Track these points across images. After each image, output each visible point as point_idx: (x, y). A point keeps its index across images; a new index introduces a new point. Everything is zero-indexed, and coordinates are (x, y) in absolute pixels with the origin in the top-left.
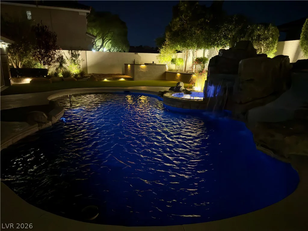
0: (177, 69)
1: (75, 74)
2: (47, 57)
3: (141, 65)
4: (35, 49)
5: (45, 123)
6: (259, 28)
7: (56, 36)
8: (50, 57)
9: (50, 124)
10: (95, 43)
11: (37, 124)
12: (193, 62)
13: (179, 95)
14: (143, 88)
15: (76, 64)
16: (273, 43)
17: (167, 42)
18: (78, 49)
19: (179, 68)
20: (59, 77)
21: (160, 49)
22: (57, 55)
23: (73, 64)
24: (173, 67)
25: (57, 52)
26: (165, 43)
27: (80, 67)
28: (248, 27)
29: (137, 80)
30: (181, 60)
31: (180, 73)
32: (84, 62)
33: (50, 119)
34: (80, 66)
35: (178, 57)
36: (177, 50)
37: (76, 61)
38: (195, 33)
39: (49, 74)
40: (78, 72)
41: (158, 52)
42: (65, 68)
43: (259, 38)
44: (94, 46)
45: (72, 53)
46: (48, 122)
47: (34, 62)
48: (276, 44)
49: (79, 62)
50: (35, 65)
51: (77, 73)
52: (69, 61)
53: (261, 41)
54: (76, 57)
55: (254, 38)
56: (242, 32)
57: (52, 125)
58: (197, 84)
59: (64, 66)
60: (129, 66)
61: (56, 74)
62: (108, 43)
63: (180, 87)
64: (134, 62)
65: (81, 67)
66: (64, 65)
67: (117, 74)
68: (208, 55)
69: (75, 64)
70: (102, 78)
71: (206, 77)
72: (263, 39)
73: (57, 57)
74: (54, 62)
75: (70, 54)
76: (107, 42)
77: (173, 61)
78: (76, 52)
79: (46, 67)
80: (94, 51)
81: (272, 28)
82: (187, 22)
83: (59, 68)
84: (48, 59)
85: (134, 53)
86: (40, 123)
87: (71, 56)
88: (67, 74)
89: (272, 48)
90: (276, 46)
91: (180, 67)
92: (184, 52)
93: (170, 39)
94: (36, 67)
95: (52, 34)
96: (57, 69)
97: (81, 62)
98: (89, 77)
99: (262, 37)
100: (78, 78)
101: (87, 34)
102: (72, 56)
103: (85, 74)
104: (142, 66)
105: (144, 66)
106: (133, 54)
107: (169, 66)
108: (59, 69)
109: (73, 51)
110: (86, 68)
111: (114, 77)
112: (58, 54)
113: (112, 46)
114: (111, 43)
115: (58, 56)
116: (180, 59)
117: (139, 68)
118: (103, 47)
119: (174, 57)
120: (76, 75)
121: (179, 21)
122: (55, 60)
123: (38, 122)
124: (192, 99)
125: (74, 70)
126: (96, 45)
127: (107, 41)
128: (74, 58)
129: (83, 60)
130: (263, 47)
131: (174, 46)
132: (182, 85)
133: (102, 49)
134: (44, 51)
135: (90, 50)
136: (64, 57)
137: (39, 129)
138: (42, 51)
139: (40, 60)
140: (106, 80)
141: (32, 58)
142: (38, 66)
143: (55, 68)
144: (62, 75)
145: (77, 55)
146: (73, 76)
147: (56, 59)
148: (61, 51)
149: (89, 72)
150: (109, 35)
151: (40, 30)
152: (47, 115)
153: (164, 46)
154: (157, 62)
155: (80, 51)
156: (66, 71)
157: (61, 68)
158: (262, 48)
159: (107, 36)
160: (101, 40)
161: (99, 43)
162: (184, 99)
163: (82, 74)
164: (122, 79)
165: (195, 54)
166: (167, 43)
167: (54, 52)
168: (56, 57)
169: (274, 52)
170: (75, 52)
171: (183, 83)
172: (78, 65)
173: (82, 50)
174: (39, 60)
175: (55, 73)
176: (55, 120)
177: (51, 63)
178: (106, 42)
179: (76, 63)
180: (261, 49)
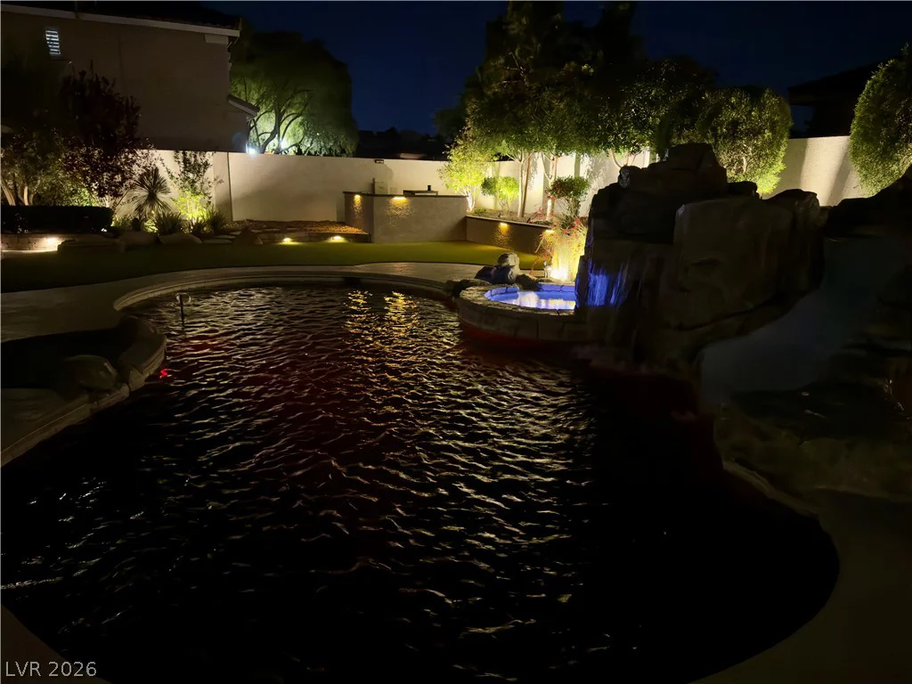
0: (500, 208)
1: (194, 222)
2: (109, 173)
3: (392, 196)
4: (72, 147)
5: (109, 391)
6: (733, 100)
7: (138, 109)
8: (119, 171)
9: (125, 391)
10: (255, 125)
11: (86, 397)
12: (545, 192)
13: (507, 292)
14: (400, 269)
15: (198, 194)
16: (773, 144)
17: (471, 129)
18: (204, 148)
19: (506, 208)
20: (147, 233)
21: (449, 150)
22: (139, 166)
23: (189, 193)
24: (488, 202)
25: (141, 155)
26: (464, 131)
27: (210, 202)
28: (705, 96)
29: (381, 243)
30: (511, 183)
31: (508, 223)
32: (223, 187)
33: (123, 379)
34: (210, 198)
35: (503, 174)
36: (499, 154)
37: (197, 184)
38: (551, 109)
39: (117, 223)
40: (203, 217)
41: (444, 158)
42: (165, 206)
43: (735, 132)
44: (251, 132)
45: (186, 161)
46: (119, 388)
47: (69, 186)
48: (783, 148)
49: (206, 185)
50: (73, 194)
51: (200, 219)
52: (175, 182)
53: (741, 139)
54: (199, 172)
55: (722, 131)
56: (687, 112)
57: (131, 393)
58: (557, 260)
59: (162, 200)
60: (357, 198)
61: (137, 224)
62: (293, 123)
63: (509, 268)
64: (373, 185)
65: (213, 201)
66: (161, 196)
67: (322, 222)
68: (588, 171)
69: (195, 193)
70: (276, 235)
71: (583, 240)
72: (747, 135)
73: (140, 173)
74: (132, 187)
75: (179, 162)
76: (290, 123)
77: (488, 185)
78: (198, 158)
79: (107, 202)
80: (251, 152)
81: (771, 100)
82: (528, 69)
83: (145, 204)
84: (112, 178)
85: (372, 160)
86: (95, 393)
87: (182, 170)
88: (171, 224)
89: (771, 160)
90: (782, 154)
91: (509, 204)
92: (520, 161)
93: (479, 122)
94: (75, 202)
95: (124, 103)
96: (140, 209)
97: (213, 186)
98: (238, 233)
99: (743, 128)
100: (203, 236)
101: (230, 102)
102: (185, 167)
103: (225, 224)
104: (396, 199)
105: (403, 199)
106: (369, 162)
107: (475, 201)
108: (147, 208)
109: (188, 153)
110: (227, 204)
111: (313, 232)
112: (143, 162)
113: (305, 134)
114: (301, 124)
115: (144, 168)
116: (507, 179)
117: (388, 204)
118: (279, 136)
119: (489, 173)
120: (199, 226)
121: (506, 64)
122: (132, 181)
123: (89, 390)
124: (544, 310)
125: (193, 211)
126: (256, 129)
127: (291, 117)
128: (191, 175)
129: (220, 182)
130: (746, 157)
131: (491, 142)
132: (514, 260)
133: (275, 141)
134: (99, 153)
135: (240, 150)
136: (163, 173)
137: (91, 410)
138: (93, 154)
139: (89, 179)
140: (287, 241)
141: (64, 174)
142: (82, 198)
143: (134, 207)
144: (154, 228)
145: (200, 166)
146: (190, 227)
147: (136, 177)
148: (152, 155)
149: (238, 215)
150: (298, 99)
151: (88, 92)
152: (114, 366)
153: (462, 139)
154: (440, 188)
155: (211, 153)
156: (168, 215)
157: (152, 206)
158: (744, 158)
159: (289, 105)
160: (273, 115)
161: (265, 124)
162: (520, 310)
163: (217, 222)
164: (338, 239)
165: (551, 167)
166: (470, 133)
167: (130, 156)
168: (137, 170)
169: (778, 171)
170: (195, 156)
171: (516, 255)
172: (205, 194)
173: (215, 149)
174: (85, 181)
175: (135, 219)
176: (139, 379)
177: (123, 189)
178: (287, 122)
179: (198, 191)
180: (741, 162)
